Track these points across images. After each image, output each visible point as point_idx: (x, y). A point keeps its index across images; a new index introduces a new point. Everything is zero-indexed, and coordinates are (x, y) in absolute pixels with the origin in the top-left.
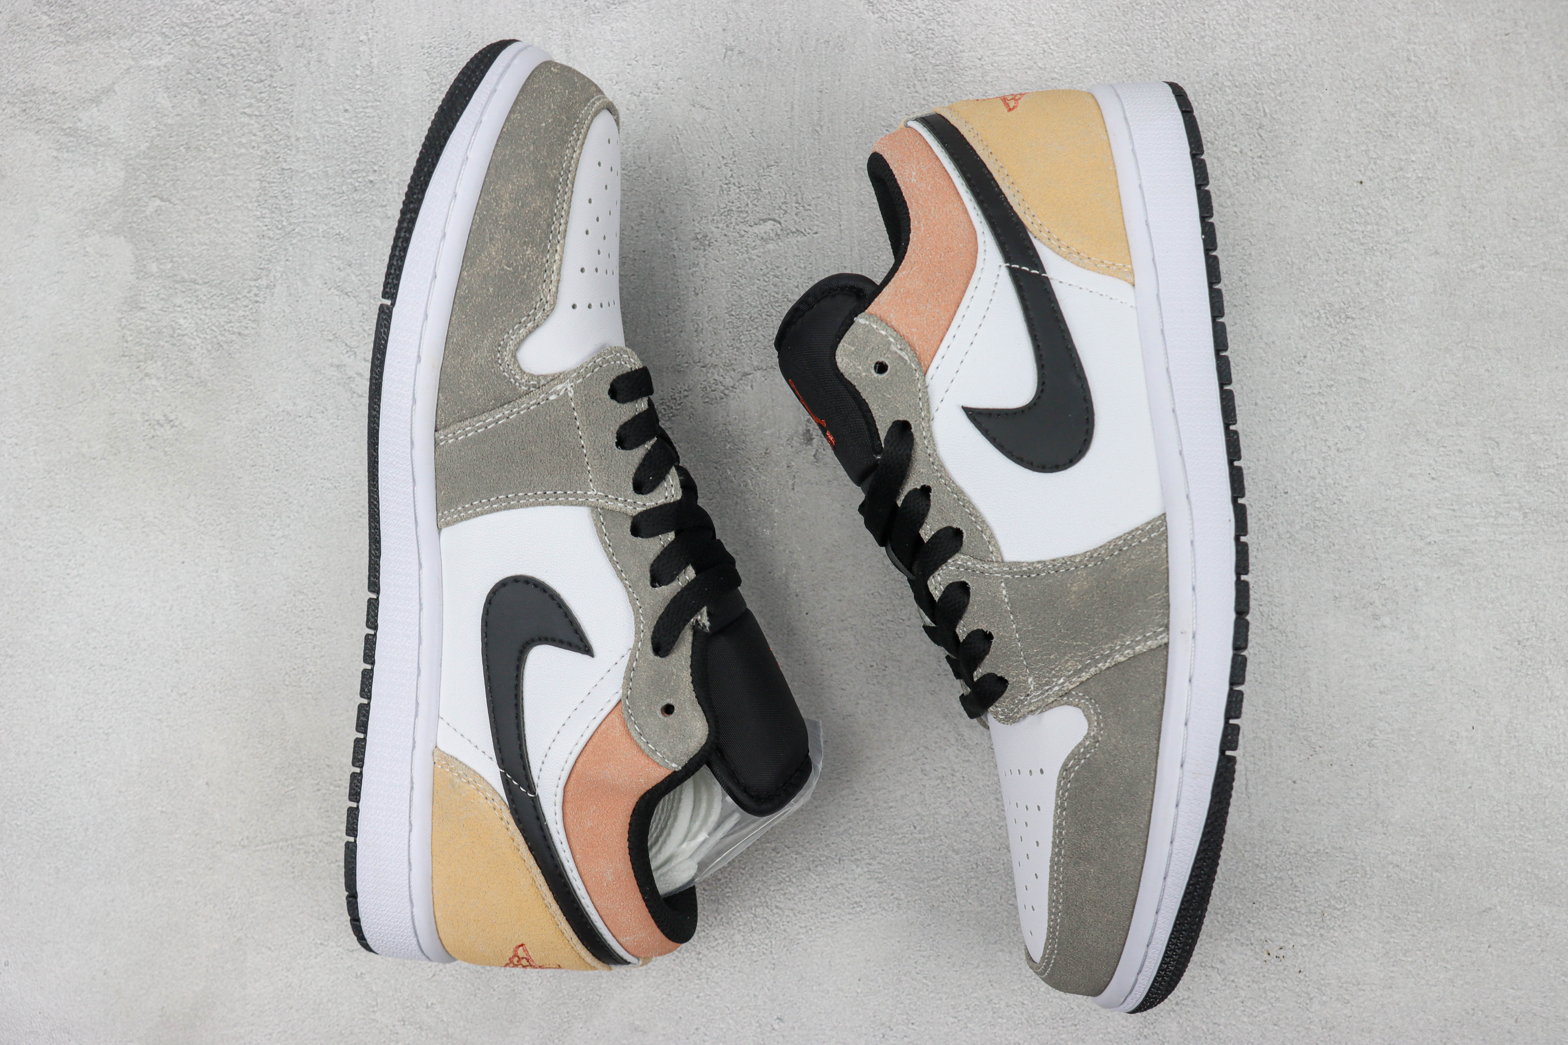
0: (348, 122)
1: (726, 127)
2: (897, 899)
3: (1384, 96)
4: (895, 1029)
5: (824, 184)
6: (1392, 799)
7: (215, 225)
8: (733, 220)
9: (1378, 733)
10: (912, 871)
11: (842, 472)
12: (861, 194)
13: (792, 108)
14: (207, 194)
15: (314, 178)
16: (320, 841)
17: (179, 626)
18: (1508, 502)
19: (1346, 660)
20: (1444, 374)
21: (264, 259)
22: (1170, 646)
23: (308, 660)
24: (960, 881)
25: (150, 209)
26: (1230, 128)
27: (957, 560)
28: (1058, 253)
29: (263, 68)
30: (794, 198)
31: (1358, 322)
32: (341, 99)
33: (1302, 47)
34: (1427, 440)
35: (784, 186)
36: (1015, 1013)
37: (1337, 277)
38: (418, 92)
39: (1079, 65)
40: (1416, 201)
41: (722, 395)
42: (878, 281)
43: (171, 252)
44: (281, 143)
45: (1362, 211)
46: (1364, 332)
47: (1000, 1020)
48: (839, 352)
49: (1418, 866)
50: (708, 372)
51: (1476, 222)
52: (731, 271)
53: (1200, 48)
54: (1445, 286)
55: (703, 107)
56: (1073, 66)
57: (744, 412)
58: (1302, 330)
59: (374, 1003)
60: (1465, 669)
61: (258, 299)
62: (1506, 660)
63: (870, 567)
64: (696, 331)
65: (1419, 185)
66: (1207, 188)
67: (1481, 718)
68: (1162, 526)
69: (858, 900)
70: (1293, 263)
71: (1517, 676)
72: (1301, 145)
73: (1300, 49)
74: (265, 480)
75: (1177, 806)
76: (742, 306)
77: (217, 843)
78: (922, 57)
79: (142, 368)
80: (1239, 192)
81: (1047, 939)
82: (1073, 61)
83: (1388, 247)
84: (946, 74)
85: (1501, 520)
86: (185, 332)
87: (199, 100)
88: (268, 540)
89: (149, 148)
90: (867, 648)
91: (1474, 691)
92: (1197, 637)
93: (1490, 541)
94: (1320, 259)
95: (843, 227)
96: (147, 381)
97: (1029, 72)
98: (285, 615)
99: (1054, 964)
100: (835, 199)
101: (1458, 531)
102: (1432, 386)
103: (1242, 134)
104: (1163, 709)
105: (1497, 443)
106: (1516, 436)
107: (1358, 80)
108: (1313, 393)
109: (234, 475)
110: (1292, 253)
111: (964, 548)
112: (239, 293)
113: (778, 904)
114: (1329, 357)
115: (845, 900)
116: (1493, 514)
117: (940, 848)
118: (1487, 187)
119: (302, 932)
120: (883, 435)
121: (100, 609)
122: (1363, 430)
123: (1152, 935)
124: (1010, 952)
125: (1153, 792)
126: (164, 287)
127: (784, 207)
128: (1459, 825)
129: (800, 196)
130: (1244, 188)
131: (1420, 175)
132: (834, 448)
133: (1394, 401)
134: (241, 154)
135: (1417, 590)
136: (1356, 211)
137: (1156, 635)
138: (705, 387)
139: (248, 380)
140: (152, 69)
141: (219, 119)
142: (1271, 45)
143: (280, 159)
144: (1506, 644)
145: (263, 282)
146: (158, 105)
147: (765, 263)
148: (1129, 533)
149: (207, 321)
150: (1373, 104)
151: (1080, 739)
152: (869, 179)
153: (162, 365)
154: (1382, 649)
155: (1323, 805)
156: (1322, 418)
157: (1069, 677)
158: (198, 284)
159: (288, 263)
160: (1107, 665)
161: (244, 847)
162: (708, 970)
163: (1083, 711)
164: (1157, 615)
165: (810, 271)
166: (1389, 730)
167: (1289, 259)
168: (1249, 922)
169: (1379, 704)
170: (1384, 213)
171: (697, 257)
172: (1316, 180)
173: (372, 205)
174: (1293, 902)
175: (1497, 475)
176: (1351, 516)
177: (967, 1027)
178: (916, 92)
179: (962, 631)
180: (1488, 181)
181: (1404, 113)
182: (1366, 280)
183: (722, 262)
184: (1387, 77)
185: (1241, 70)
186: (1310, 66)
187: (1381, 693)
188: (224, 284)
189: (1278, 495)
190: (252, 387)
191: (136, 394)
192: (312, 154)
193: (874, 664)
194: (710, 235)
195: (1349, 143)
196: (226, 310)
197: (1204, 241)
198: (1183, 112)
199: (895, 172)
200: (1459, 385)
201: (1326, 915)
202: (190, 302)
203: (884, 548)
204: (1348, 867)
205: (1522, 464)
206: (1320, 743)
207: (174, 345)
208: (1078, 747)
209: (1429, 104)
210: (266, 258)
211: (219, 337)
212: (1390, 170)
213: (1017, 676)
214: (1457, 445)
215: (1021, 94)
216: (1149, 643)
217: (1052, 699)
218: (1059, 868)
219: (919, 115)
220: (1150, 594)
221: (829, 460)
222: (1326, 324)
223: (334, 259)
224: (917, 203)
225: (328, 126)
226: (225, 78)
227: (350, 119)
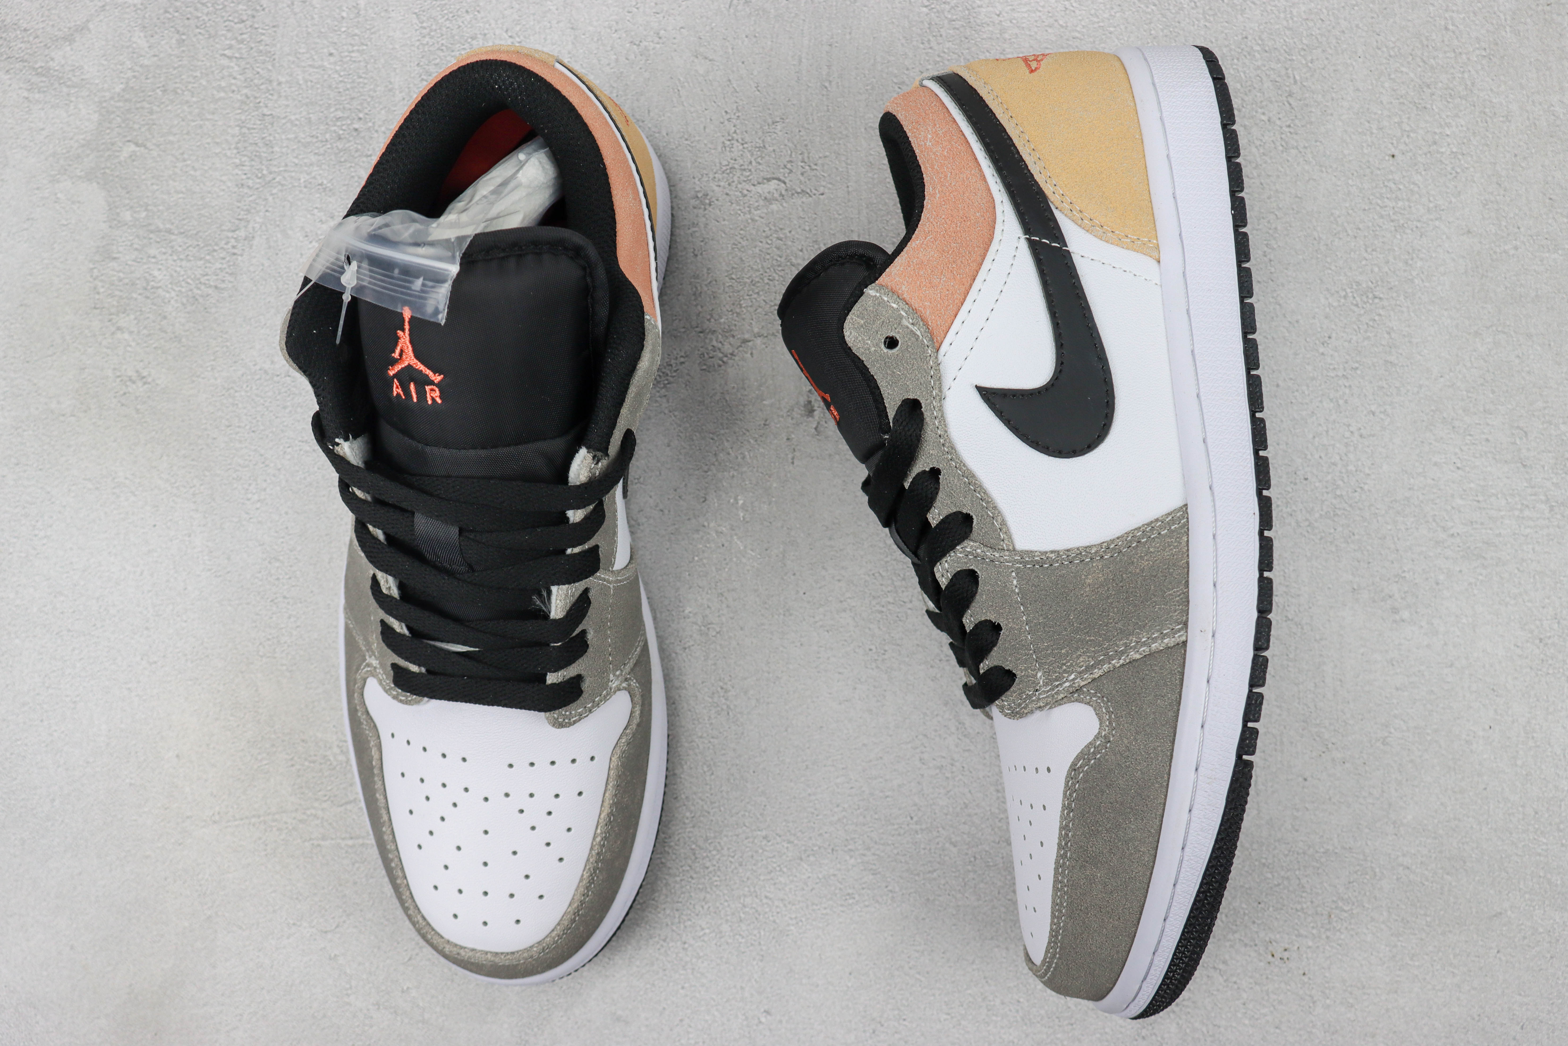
0: (332, 67)
1: (730, 81)
2: (891, 891)
3: (1420, 66)
4: (886, 1025)
5: (832, 142)
6: (1405, 799)
7: (192, 172)
8: (735, 179)
9: (1393, 730)
10: (907, 863)
11: (844, 447)
12: (871, 155)
13: (800, 61)
14: (184, 139)
15: (296, 125)
16: (294, 818)
17: (149, 591)
18: (1535, 495)
19: (1363, 655)
20: (1473, 359)
21: (242, 210)
22: (1188, 645)
23: (284, 630)
24: (957, 874)
25: (124, 154)
26: (1259, 94)
27: (966, 547)
28: (1080, 226)
29: (245, 7)
30: (800, 157)
31: (1385, 303)
32: (325, 42)
33: (1336, 12)
34: (1454, 427)
35: (790, 145)
36: (1010, 1011)
37: (1365, 255)
38: (406, 36)
39: (1101, 24)
40: (1449, 177)
41: (721, 362)
42: (890, 250)
43: (146, 200)
44: (262, 87)
45: (1393, 186)
46: (1392, 313)
47: (994, 1018)
48: (847, 325)
49: (1429, 868)
50: (706, 338)
51: (1511, 200)
52: (732, 232)
53: (1230, 10)
54: (1477, 267)
55: (706, 58)
56: (1096, 25)
57: (743, 380)
58: (1328, 309)
59: (348, 986)
60: (1484, 667)
61: (235, 251)
62: (1527, 658)
63: (871, 546)
64: (694, 294)
65: (1453, 161)
66: (1238, 161)
67: (1499, 717)
68: (1184, 518)
69: (850, 891)
70: (1320, 238)
71: (1537, 675)
72: (1332, 115)
73: (1333, 13)
74: (240, 442)
75: (1190, 811)
76: (743, 269)
77: (188, 817)
78: (938, 12)
79: (114, 321)
80: (1265, 163)
81: (1049, 943)
82: (1095, 20)
83: (1419, 225)
84: (962, 29)
85: (1527, 513)
86: (159, 285)
87: (177, 40)
88: (243, 504)
89: (124, 90)
90: (867, 630)
91: (1493, 689)
92: (1217, 635)
93: (1514, 534)
94: (1348, 235)
95: (850, 189)
96: (119, 335)
97: (1050, 30)
98: (260, 583)
99: (1055, 969)
100: (843, 158)
101: (1482, 524)
102: (1460, 372)
103: (1271, 102)
104: (1179, 710)
105: (1526, 433)
106: (1545, 426)
107: (1393, 48)
108: (1337, 376)
109: (208, 435)
110: (1319, 229)
111: (974, 534)
112: (217, 244)
113: (768, 894)
114: (1355, 338)
115: (837, 891)
116: (1519, 506)
117: (937, 840)
118: (1523, 165)
119: (274, 911)
120: (891, 414)
121: (68, 572)
122: (1388, 415)
123: (1159, 942)
124: (1007, 949)
125: (1166, 796)
126: (138, 236)
127: (789, 166)
128: (1472, 827)
129: (806, 155)
130: (1271, 158)
131: (1454, 150)
132: (839, 424)
133: (1421, 386)
134: (220, 99)
135: (1437, 584)
136: (1386, 186)
137: (1174, 632)
138: (703, 354)
139: (225, 336)
140: (128, 7)
141: (198, 60)
142: (1303, 8)
143: (261, 104)
144: (1527, 641)
145: (242, 233)
146: (134, 45)
147: (768, 225)
148: (1148, 524)
149: (182, 273)
150: (1407, 74)
151: (1090, 738)
152: (880, 139)
153: (135, 319)
154: (1400, 644)
155: (1334, 804)
156: (1346, 402)
157: (1080, 673)
158: (173, 234)
159: (267, 214)
160: (1121, 662)
161: (215, 822)
162: (694, 960)
163: (1095, 710)
164: (1175, 611)
165: (816, 234)
166: (1405, 728)
167: (1315, 234)
168: (1254, 922)
169: (1395, 701)
170: (1416, 189)
171: (697, 216)
172: (1346, 152)
173: (357, 155)
174: (1299, 903)
175: (1525, 466)
176: (1371, 505)
177: (960, 1024)
178: (931, 48)
179: (969, 621)
180: (1525, 158)
181: (1440, 85)
182: (1395, 259)
183: (723, 223)
184: (1423, 45)
185: (1271, 34)
186: (1343, 32)
187: (1397, 689)
188: (201, 234)
189: (1298, 481)
190: (228, 344)
191: (108, 348)
192: (294, 99)
193: (873, 647)
194: (711, 194)
195: (1382, 114)
196: (202, 262)
197: (1234, 216)
198: (1214, 79)
199: (909, 134)
200: (1488, 371)
201: (1333, 916)
202: (165, 253)
203: (887, 530)
204: (1358, 868)
205: (1550, 455)
206: (1334, 740)
207: (147, 297)
208: (1087, 747)
209: (1466, 75)
210: (245, 208)
211: (195, 291)
212: (1424, 143)
213: (1026, 670)
214: (1484, 433)
215: (1043, 55)
216: (1166, 641)
217: (1062, 696)
218: (1064, 871)
219: (936, 73)
220: (1169, 589)
221: (830, 433)
222: (1352, 303)
223: (316, 211)
224: (933, 168)
225: (311, 70)
226: (205, 17)
227: (335, 63)
